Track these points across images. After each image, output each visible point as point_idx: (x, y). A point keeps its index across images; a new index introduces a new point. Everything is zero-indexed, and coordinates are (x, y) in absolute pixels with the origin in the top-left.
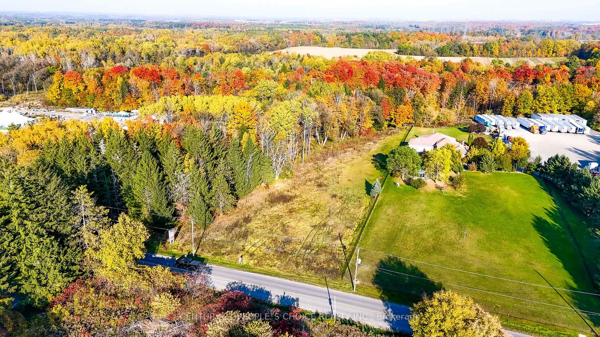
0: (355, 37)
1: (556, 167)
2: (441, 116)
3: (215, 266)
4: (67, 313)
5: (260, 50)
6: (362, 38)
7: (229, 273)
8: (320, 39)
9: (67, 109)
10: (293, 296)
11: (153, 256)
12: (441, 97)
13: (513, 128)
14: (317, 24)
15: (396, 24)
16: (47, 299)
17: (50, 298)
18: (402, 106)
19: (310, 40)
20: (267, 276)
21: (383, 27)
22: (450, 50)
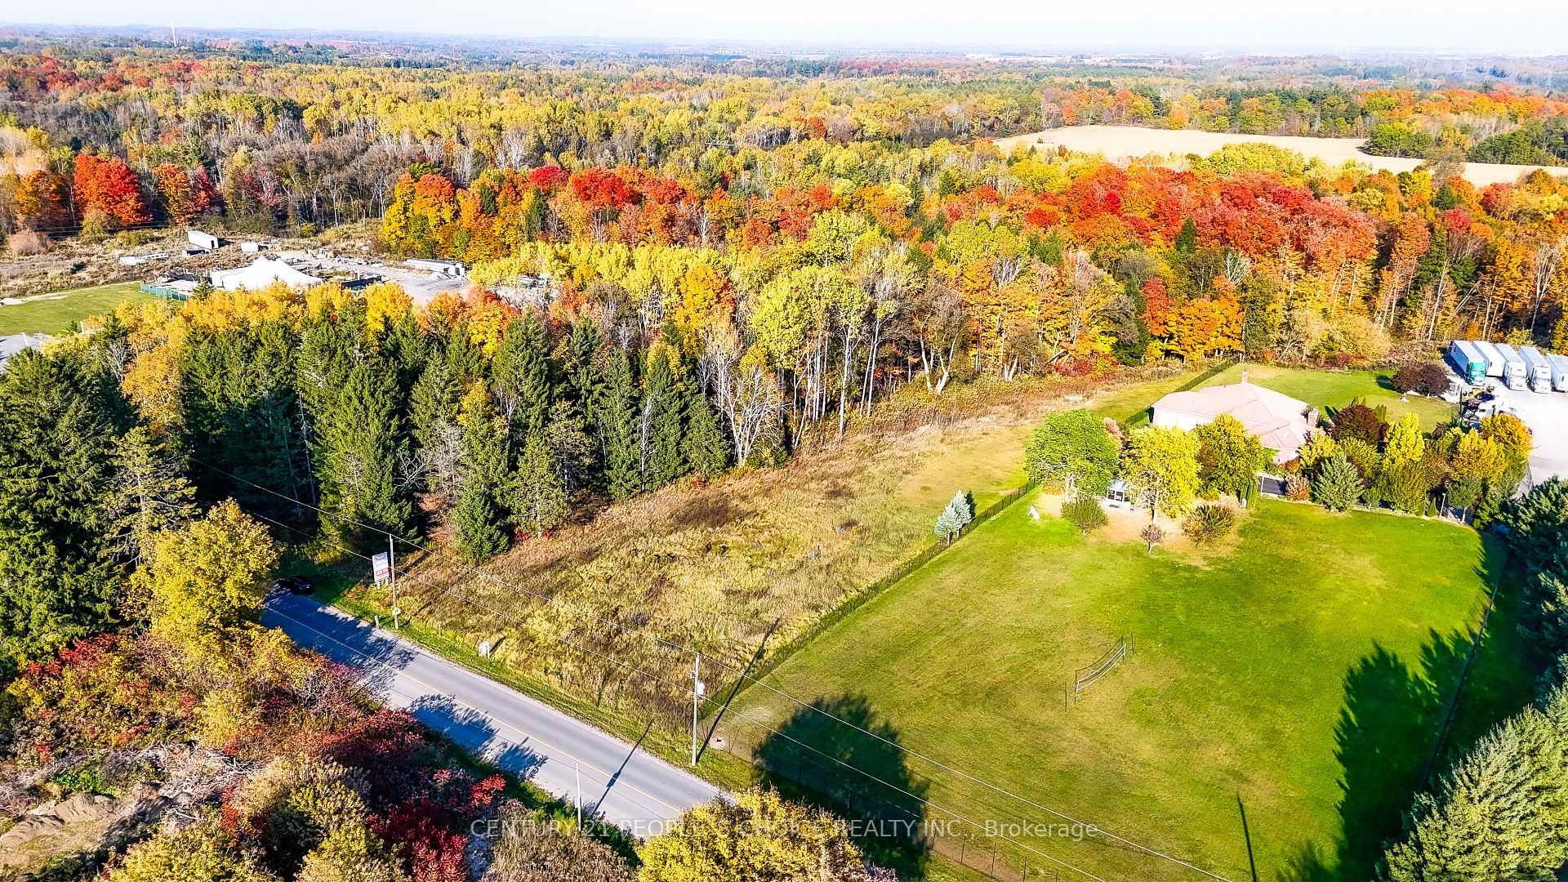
0: (1255, 101)
1: (1540, 516)
2: (1338, 337)
3: (427, 653)
4: (38, 700)
5: (965, 135)
6: (1276, 106)
7: (444, 673)
8: (1151, 107)
9: (411, 262)
10: (538, 748)
11: (320, 610)
12: (1376, 285)
13: (1554, 389)
14: (1188, 66)
15: (1435, 65)
16: (16, 664)
17: (23, 662)
18: (1202, 302)
19: (1120, 108)
20: (520, 696)
21: (1385, 74)
22: (1534, 143)
